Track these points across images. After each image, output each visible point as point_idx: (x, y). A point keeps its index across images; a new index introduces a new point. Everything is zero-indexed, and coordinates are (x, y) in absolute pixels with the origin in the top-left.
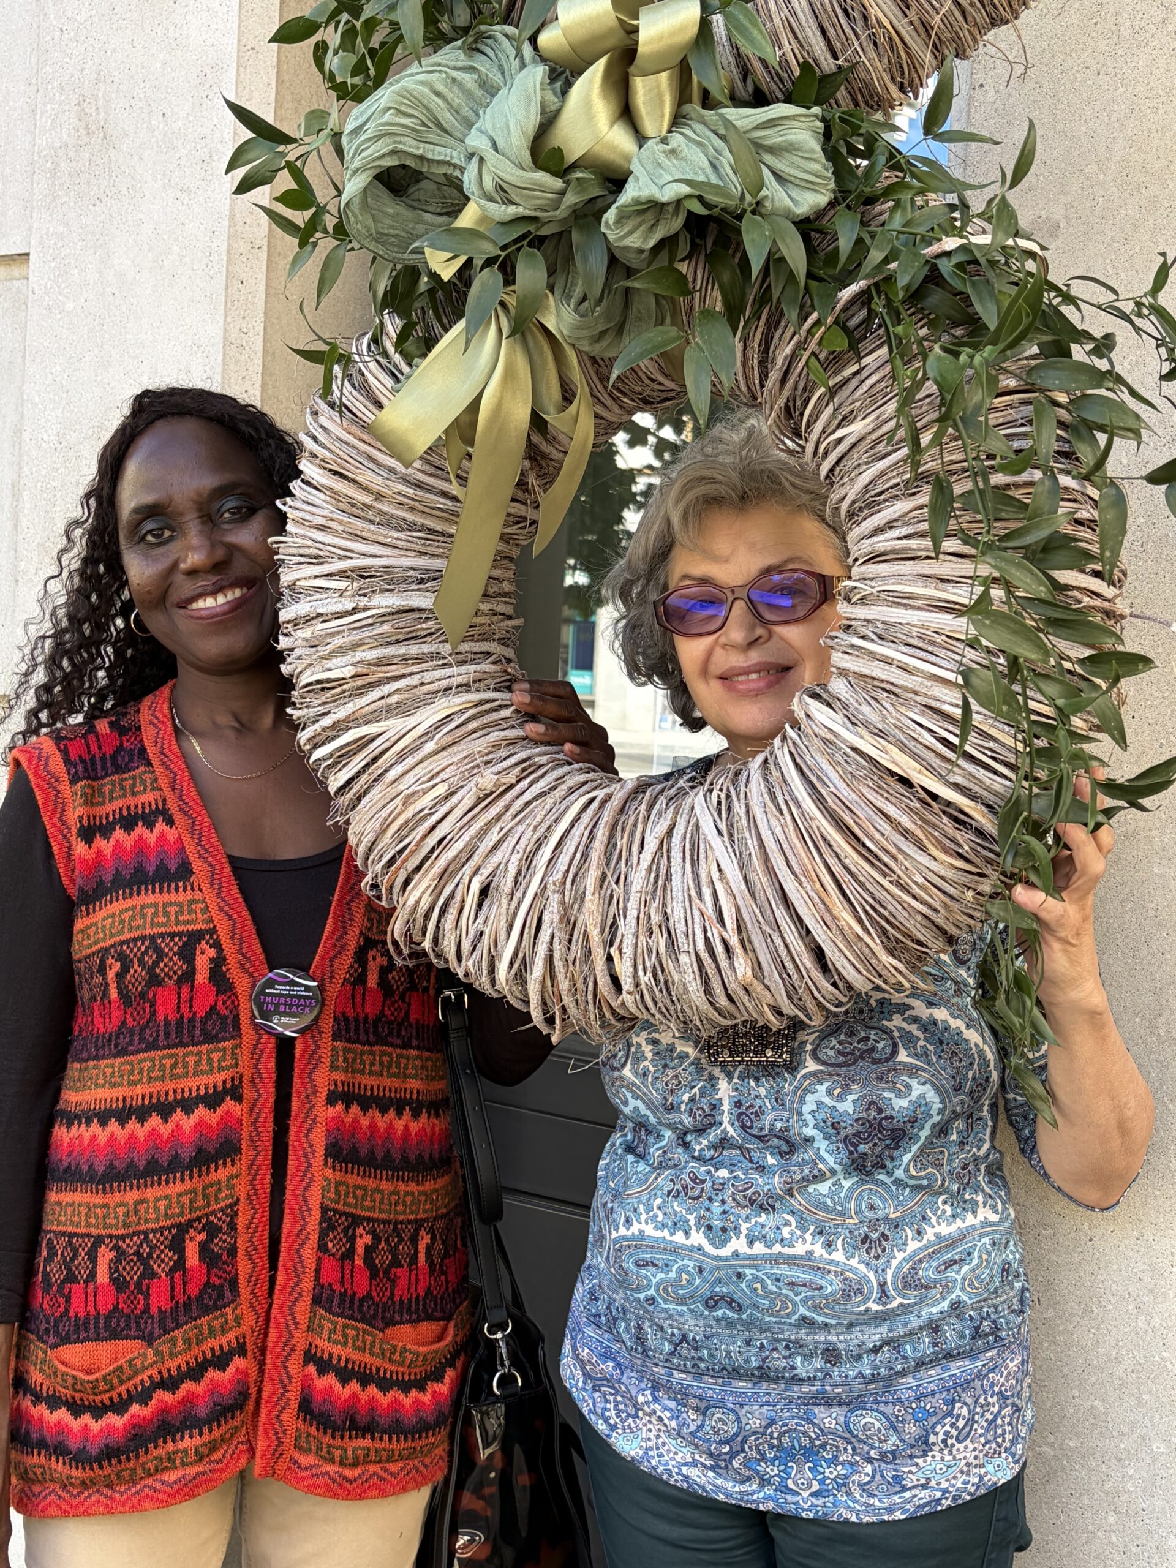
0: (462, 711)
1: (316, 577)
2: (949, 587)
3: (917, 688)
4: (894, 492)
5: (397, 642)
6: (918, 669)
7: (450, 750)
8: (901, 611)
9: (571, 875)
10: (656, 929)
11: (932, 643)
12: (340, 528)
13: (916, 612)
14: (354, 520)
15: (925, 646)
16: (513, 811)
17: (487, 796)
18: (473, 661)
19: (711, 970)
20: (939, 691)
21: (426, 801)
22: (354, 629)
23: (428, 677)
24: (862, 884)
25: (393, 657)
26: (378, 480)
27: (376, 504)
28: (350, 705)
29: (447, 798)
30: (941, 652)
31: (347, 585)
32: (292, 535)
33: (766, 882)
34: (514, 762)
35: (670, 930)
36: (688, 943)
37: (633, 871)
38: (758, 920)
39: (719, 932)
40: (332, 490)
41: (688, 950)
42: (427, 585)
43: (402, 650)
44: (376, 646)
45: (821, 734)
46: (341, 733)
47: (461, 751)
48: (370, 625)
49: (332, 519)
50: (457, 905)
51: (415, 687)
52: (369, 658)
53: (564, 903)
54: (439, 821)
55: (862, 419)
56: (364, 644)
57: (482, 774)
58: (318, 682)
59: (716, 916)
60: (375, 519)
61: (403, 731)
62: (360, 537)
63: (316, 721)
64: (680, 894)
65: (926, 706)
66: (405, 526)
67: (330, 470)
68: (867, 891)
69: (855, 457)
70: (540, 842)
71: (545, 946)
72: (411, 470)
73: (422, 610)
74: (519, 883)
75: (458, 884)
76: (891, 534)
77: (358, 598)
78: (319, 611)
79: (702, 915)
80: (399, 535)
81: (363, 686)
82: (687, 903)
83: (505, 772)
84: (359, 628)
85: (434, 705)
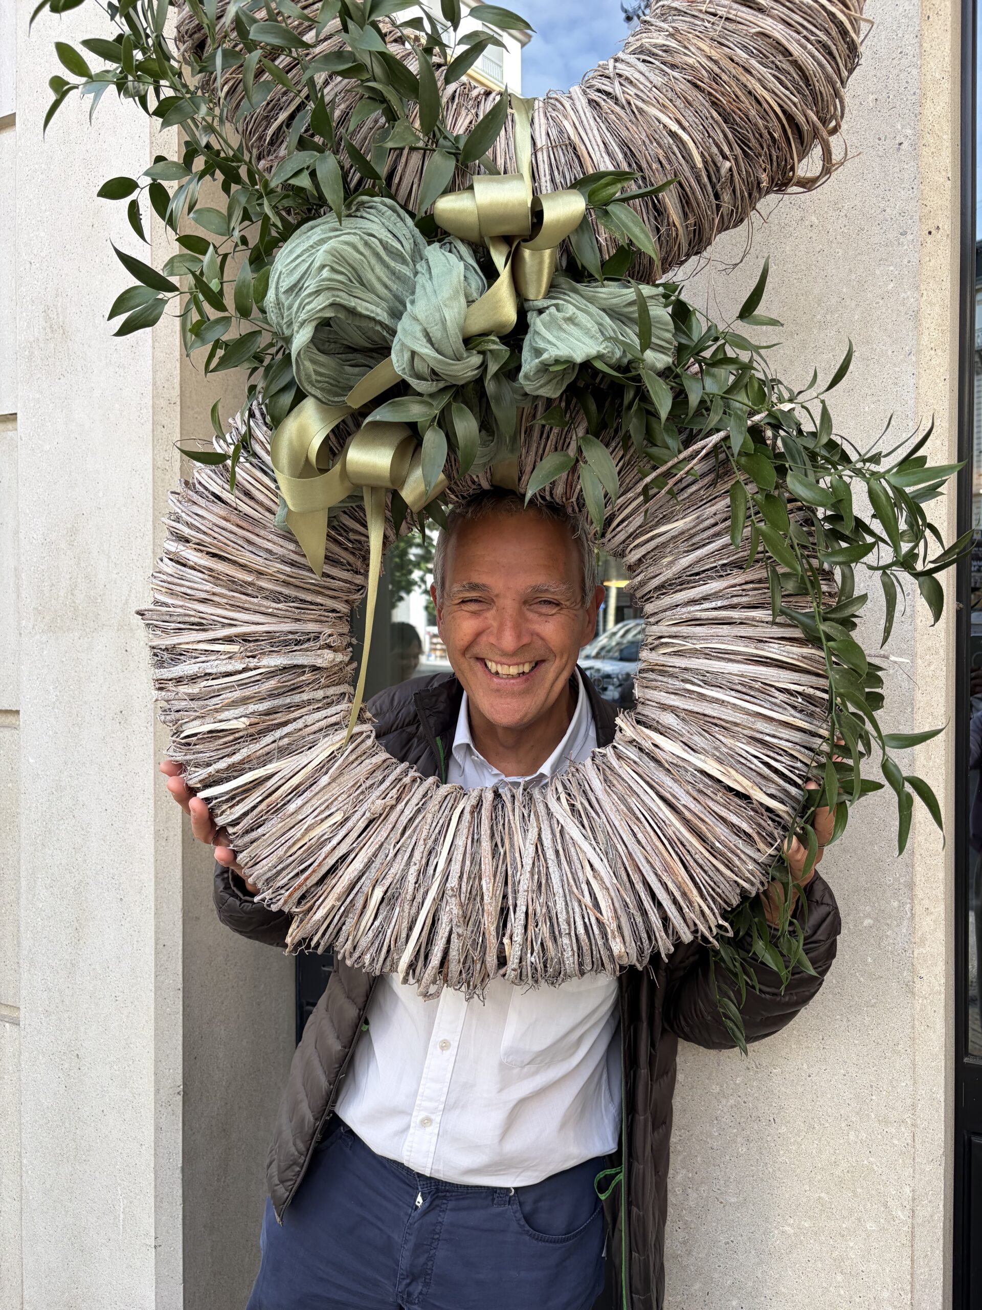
0: (344, 746)
1: (199, 642)
2: (763, 646)
3: (744, 723)
4: (710, 573)
5: (282, 694)
6: (744, 709)
7: (339, 781)
8: (721, 663)
9: (465, 878)
10: (541, 920)
11: (751, 688)
12: (223, 601)
13: (736, 665)
14: (236, 595)
15: (749, 691)
16: (399, 829)
17: (376, 818)
18: (337, 702)
19: (586, 948)
20: (761, 725)
21: (325, 827)
22: (242, 686)
23: (309, 719)
25: (279, 707)
26: (260, 561)
27: (255, 581)
28: (245, 750)
29: (342, 823)
30: (760, 695)
31: (234, 648)
32: (167, 605)
33: (636, 878)
34: (388, 784)
35: (551, 919)
36: (570, 929)
37: (519, 874)
38: (626, 905)
39: (597, 919)
40: (211, 570)
41: (569, 934)
42: (305, 646)
43: (288, 700)
44: (265, 699)
45: (671, 760)
46: (235, 774)
47: (348, 780)
48: (258, 681)
49: (214, 594)
50: (358, 912)
51: (301, 730)
52: (261, 709)
53: (461, 905)
54: (339, 844)
55: (682, 519)
56: (254, 697)
57: (370, 801)
58: (210, 732)
59: (594, 906)
60: (255, 594)
61: (297, 769)
62: (243, 608)
63: (209, 765)
64: (561, 890)
65: (751, 737)
66: (282, 599)
67: (208, 553)
68: (709, 876)
69: (671, 546)
70: (430, 853)
71: (444, 940)
72: (286, 552)
73: (305, 666)
74: (416, 889)
75: (357, 894)
76: (707, 605)
77: (247, 660)
78: (208, 671)
79: (580, 906)
80: (280, 606)
81: (256, 733)
82: (568, 897)
83: (385, 794)
84: (246, 684)
85: (319, 743)
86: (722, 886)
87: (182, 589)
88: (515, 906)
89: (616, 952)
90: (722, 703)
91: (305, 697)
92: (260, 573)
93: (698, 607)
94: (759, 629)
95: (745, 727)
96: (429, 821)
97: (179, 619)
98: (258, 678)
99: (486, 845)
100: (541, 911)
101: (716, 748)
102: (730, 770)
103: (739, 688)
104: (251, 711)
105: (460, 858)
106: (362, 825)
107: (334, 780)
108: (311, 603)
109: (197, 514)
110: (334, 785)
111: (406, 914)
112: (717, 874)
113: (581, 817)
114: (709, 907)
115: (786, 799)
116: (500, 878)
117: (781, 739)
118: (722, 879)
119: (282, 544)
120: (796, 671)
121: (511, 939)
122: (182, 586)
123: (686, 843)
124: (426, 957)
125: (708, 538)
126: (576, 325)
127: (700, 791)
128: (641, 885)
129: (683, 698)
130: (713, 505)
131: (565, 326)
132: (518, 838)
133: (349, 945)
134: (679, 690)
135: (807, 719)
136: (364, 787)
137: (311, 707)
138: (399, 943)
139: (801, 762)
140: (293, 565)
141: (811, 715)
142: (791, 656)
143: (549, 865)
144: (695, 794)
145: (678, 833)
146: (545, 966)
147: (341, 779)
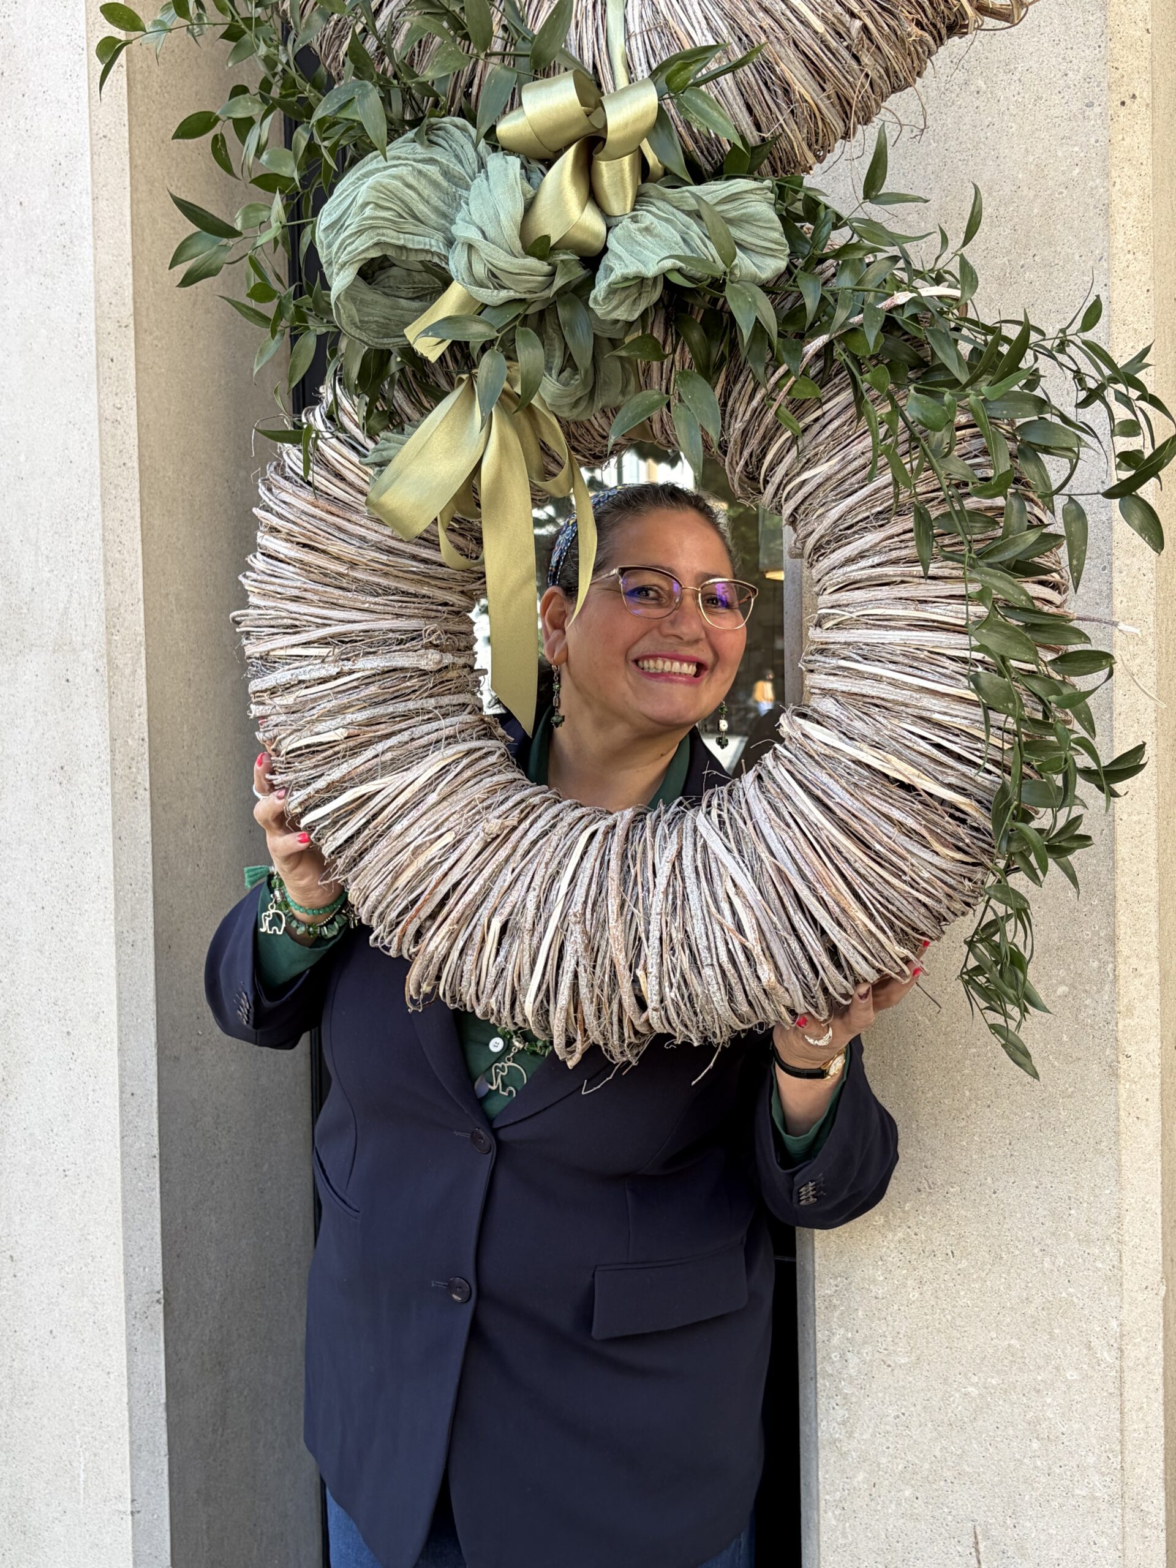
0: (456, 762)
1: (293, 646)
2: (928, 607)
3: (907, 701)
4: (863, 524)
5: (385, 701)
6: (905, 683)
7: (450, 800)
8: (883, 632)
9: (590, 905)
10: (678, 947)
11: (915, 658)
12: (316, 598)
13: (897, 632)
14: (328, 589)
15: (910, 663)
16: (520, 851)
17: (494, 839)
18: (454, 714)
19: (733, 980)
20: (929, 702)
21: (435, 849)
22: (339, 692)
23: (417, 732)
24: (871, 884)
25: (383, 716)
26: (352, 550)
27: (351, 573)
28: (345, 765)
29: (455, 846)
30: (926, 667)
31: (328, 651)
32: (259, 608)
33: (784, 892)
34: (511, 805)
35: (690, 945)
37: (651, 895)
38: (775, 928)
39: (743, 945)
40: (303, 563)
41: (712, 964)
42: (408, 645)
43: (390, 709)
44: (365, 708)
45: (822, 751)
46: (336, 794)
47: (461, 800)
48: (355, 688)
49: (305, 590)
50: (477, 947)
51: (407, 743)
52: (359, 719)
53: (586, 933)
54: (451, 869)
55: (827, 462)
56: (353, 706)
57: (487, 819)
58: (308, 746)
59: (738, 930)
60: (350, 586)
61: (402, 787)
62: (338, 605)
63: (309, 785)
64: (699, 912)
65: (917, 717)
66: (380, 592)
68: (876, 890)
69: (820, 495)
70: (553, 877)
71: (570, 975)
72: (380, 538)
73: (407, 669)
74: (536, 920)
75: (474, 928)
76: (865, 563)
77: (341, 664)
78: (301, 678)
79: (722, 929)
80: (376, 600)
81: (355, 747)
82: (707, 919)
83: (505, 815)
84: (344, 691)
85: (428, 758)
86: (897, 903)
87: (272, 588)
88: (647, 932)
89: (764, 981)
90: (880, 678)
91: (411, 705)
92: (353, 565)
93: (854, 567)
94: (922, 587)
95: (909, 705)
96: (554, 844)
97: (273, 623)
98: (355, 684)
99: (614, 865)
100: (677, 936)
101: (878, 732)
102: (889, 756)
103: (900, 659)
104: (349, 721)
105: (586, 881)
106: (476, 848)
107: (444, 799)
108: (416, 596)
109: (284, 502)
110: (445, 803)
111: (526, 946)
112: (887, 886)
114: (877, 925)
116: (630, 901)
117: (956, 716)
118: (897, 896)
119: (376, 528)
121: (645, 969)
122: (273, 585)
123: (842, 849)
125: (859, 483)
127: (856, 785)
128: (791, 899)
129: (840, 679)
132: (654, 855)
134: (835, 668)
136: (479, 806)
137: (420, 718)
140: (391, 553)
142: (960, 616)
143: (687, 884)
144: (851, 788)
145: (831, 838)
146: (693, 1007)
147: (454, 798)
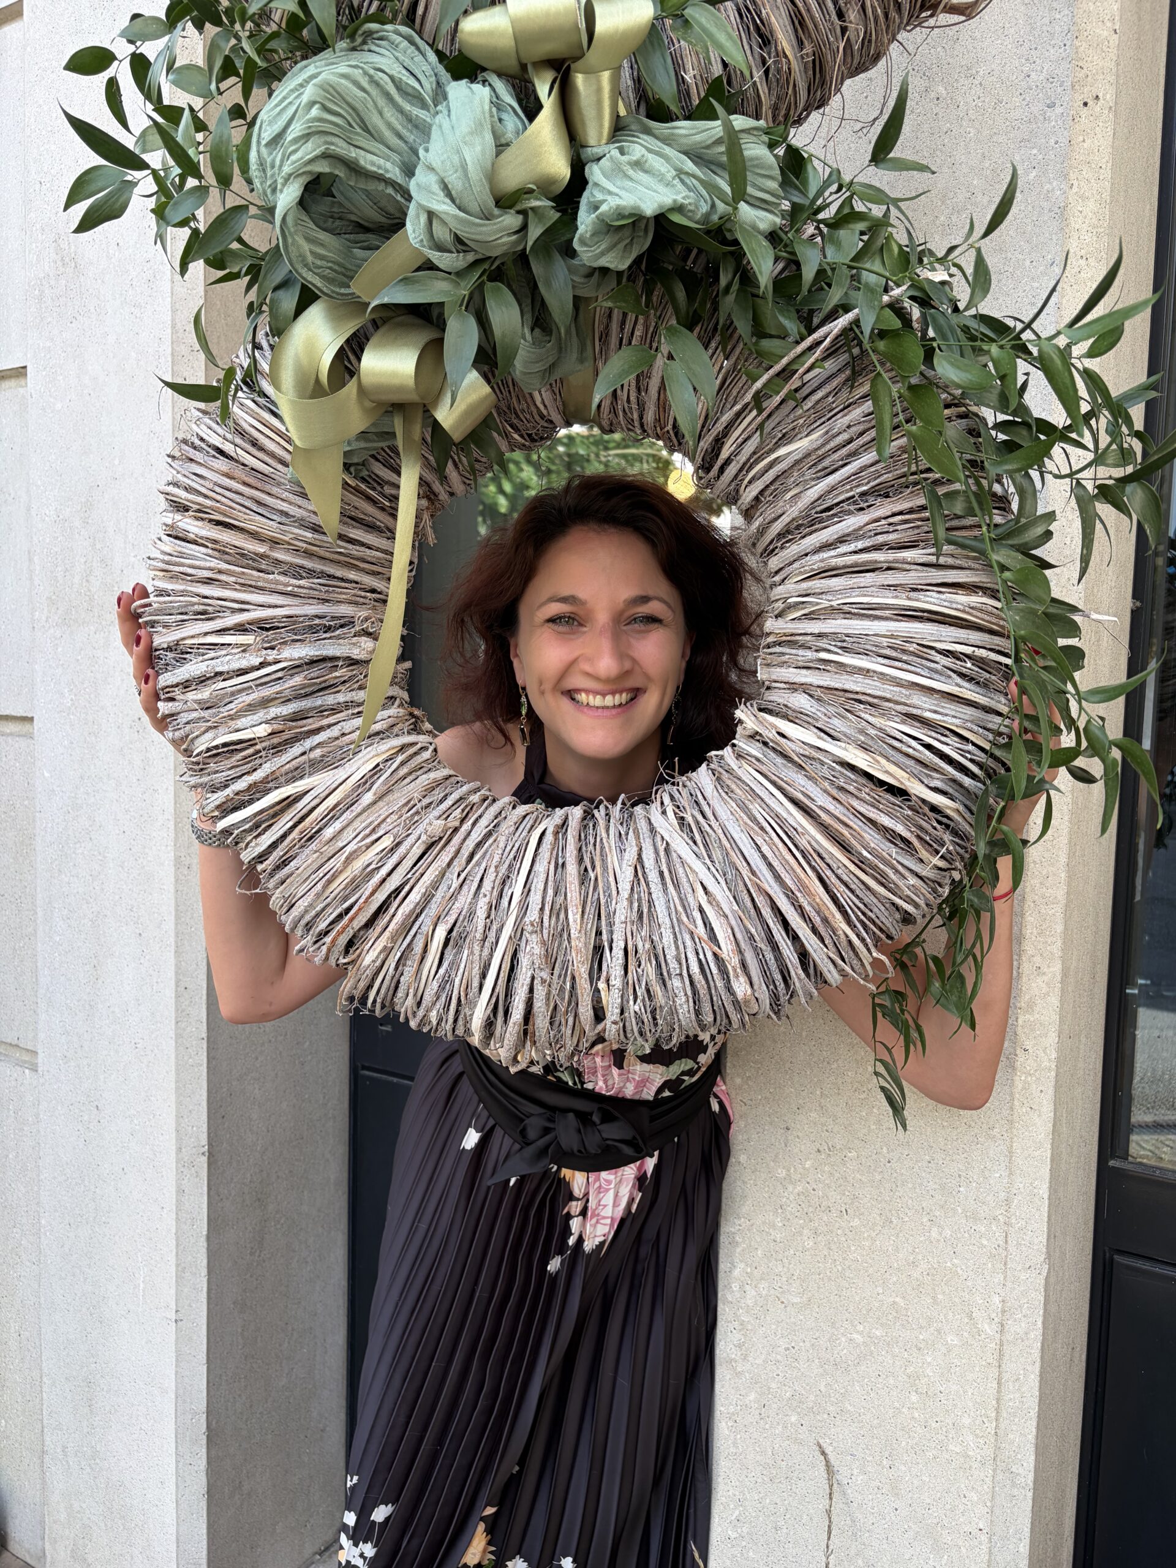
0: (391, 758)
1: (206, 634)
2: (920, 595)
3: (896, 698)
4: (845, 506)
5: (312, 693)
6: (895, 678)
7: (386, 799)
8: (867, 622)
9: (547, 912)
10: (644, 959)
11: (904, 651)
12: (230, 580)
13: (884, 623)
14: (246, 571)
16: (463, 856)
17: (436, 841)
18: (385, 707)
19: (703, 992)
20: (918, 698)
21: (371, 855)
22: (258, 685)
23: (348, 726)
25: (307, 711)
26: (271, 526)
27: (270, 553)
28: (268, 765)
30: (914, 660)
31: (248, 639)
32: (167, 592)
33: (760, 901)
34: (451, 803)
35: (657, 957)
36: (681, 968)
37: (614, 902)
38: (751, 938)
39: (715, 954)
40: (215, 542)
41: (681, 975)
42: (337, 632)
43: (319, 702)
44: (289, 700)
45: (802, 752)
46: (258, 795)
47: (398, 798)
48: (280, 678)
49: (220, 572)
50: (418, 957)
51: (337, 738)
52: (285, 713)
53: (543, 943)
54: (389, 874)
55: (807, 436)
56: (276, 698)
57: (427, 821)
58: (225, 745)
59: (710, 939)
60: (270, 569)
61: (334, 786)
62: (256, 587)
63: (226, 786)
64: (667, 920)
65: (906, 715)
66: (304, 574)
67: (210, 521)
68: (857, 897)
69: (795, 474)
70: (504, 883)
71: (526, 988)
72: (305, 514)
73: (336, 659)
74: (487, 928)
75: (415, 935)
76: (844, 548)
77: (264, 652)
78: (218, 669)
79: (693, 939)
80: (302, 582)
81: (280, 744)
82: (677, 929)
83: (446, 815)
84: (266, 683)
85: (360, 755)
86: (875, 910)
87: (181, 569)
88: (611, 942)
89: (740, 995)
90: (866, 672)
91: (341, 698)
92: (275, 543)
93: (832, 553)
94: (912, 574)
95: (897, 703)
96: (502, 845)
97: (181, 609)
98: (280, 674)
99: (572, 869)
100: (643, 947)
101: (862, 731)
102: (879, 758)
103: (888, 652)
104: (272, 715)
105: (541, 886)
106: (417, 851)
107: (380, 798)
108: (342, 580)
110: (380, 804)
111: (476, 957)
112: (868, 893)
113: (692, 831)
114: (858, 936)
115: (956, 794)
116: (590, 909)
117: (947, 715)
118: (875, 900)
119: (299, 503)
120: (962, 627)
121: (608, 983)
122: (183, 565)
123: (825, 855)
124: (507, 1013)
125: (842, 460)
126: (646, 172)
127: (841, 789)
128: (769, 910)
129: (817, 672)
130: (845, 415)
131: (631, 172)
132: (613, 859)
133: (410, 1001)
134: (811, 661)
135: (978, 689)
136: (419, 806)
137: (350, 712)
138: (471, 995)
139: (974, 744)
140: (316, 531)
141: (985, 685)
142: (954, 606)
143: (652, 890)
144: (834, 792)
145: (813, 843)
146: (655, 1019)
147: (390, 797)
